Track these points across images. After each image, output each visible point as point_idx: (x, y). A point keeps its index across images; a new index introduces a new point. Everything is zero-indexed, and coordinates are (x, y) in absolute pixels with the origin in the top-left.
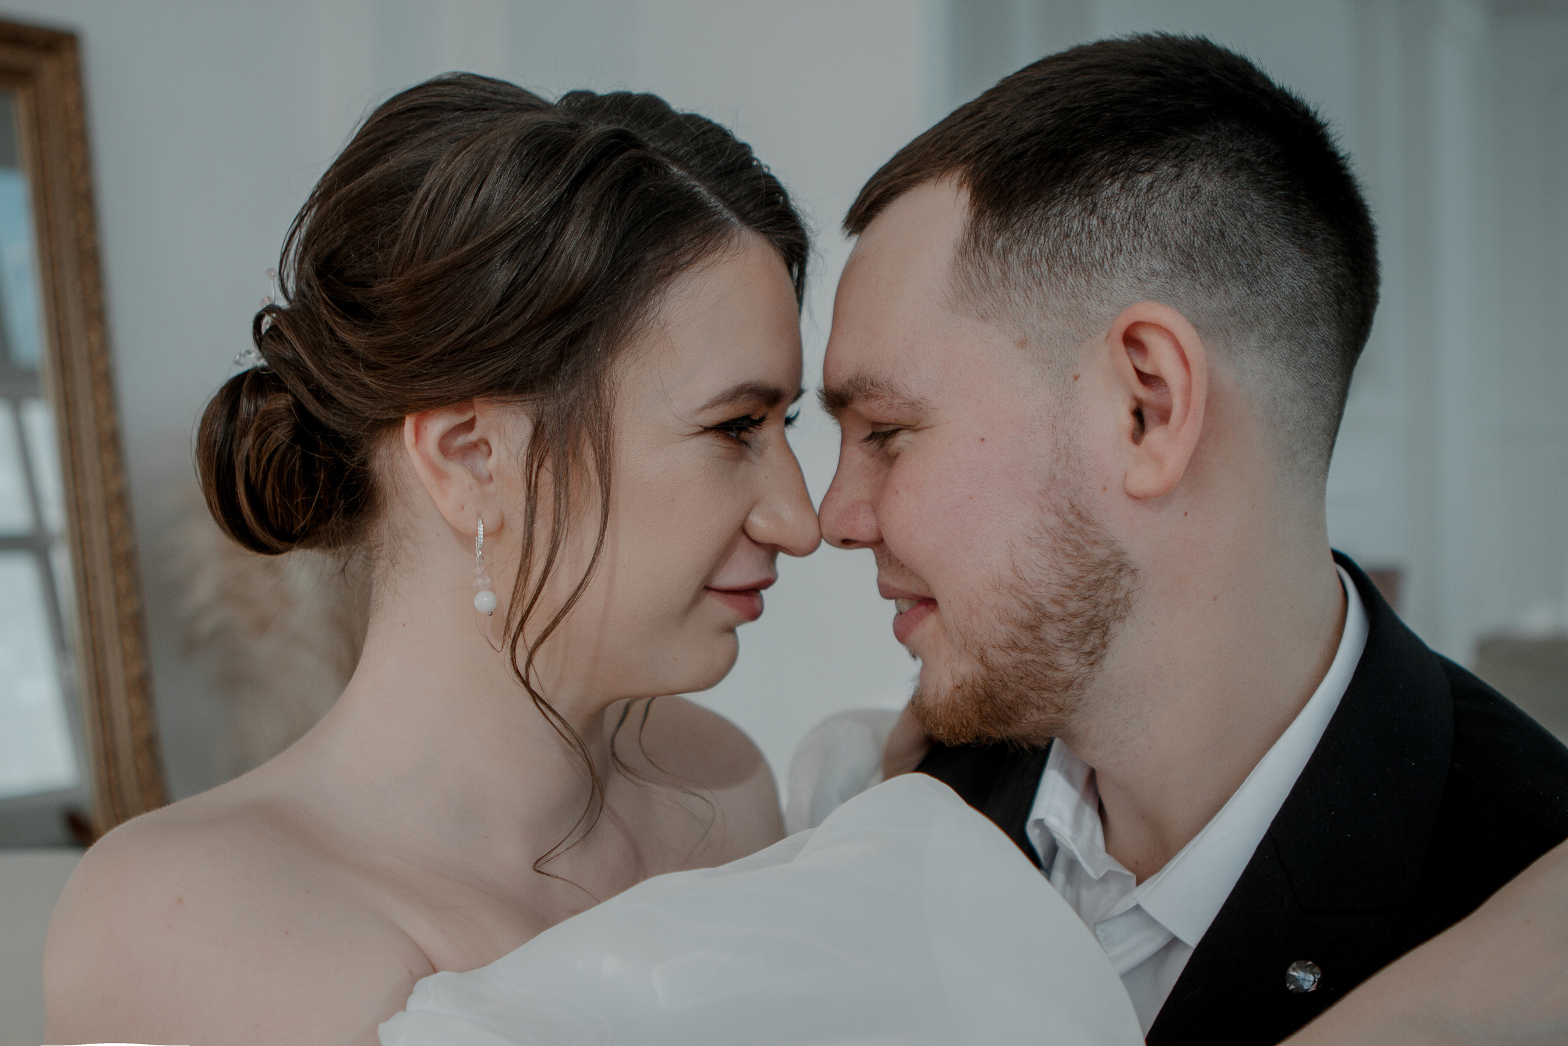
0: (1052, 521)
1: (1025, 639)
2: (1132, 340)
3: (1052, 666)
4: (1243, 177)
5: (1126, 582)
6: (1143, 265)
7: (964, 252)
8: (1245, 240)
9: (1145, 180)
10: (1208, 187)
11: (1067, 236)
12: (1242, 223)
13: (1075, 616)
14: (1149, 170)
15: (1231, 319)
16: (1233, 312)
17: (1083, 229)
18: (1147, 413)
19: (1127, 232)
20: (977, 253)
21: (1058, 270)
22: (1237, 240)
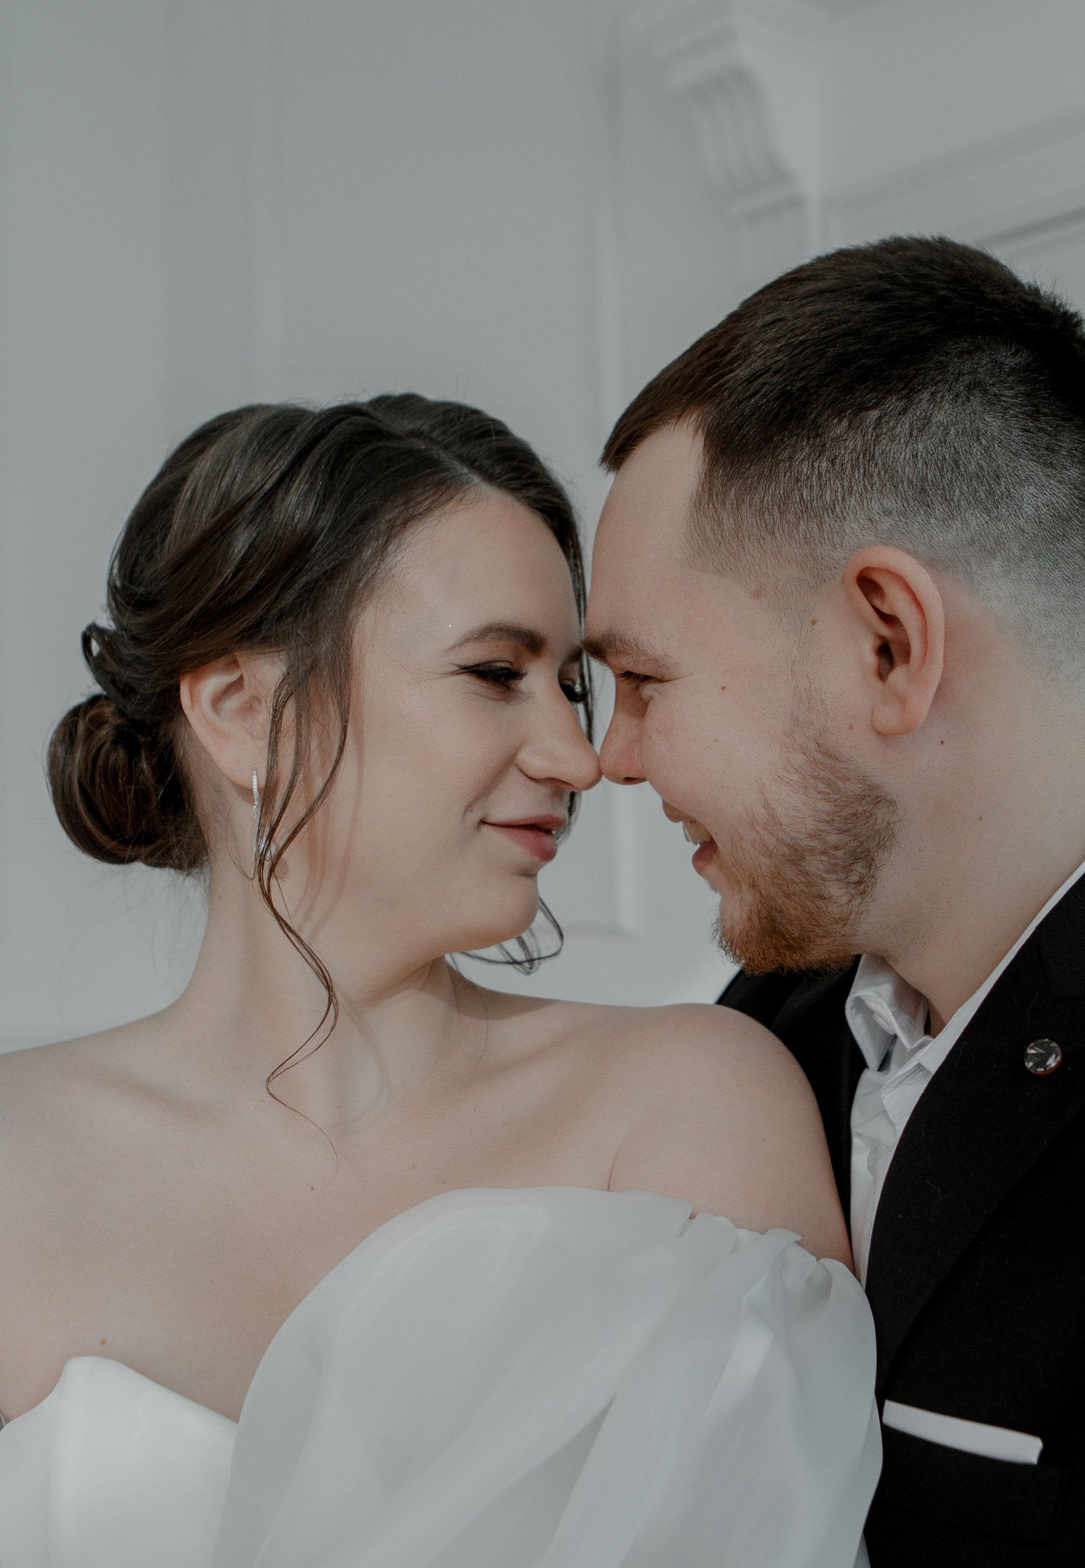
0: (800, 760)
1: (789, 872)
2: (867, 584)
3: (824, 897)
4: (976, 401)
5: (881, 813)
6: (875, 505)
7: (698, 504)
8: (981, 467)
10: (939, 417)
11: (798, 480)
12: (976, 449)
13: (837, 847)
15: (971, 549)
16: (972, 543)
17: (813, 470)
18: (892, 650)
19: (857, 471)
20: (711, 505)
21: (791, 517)
22: (973, 467)
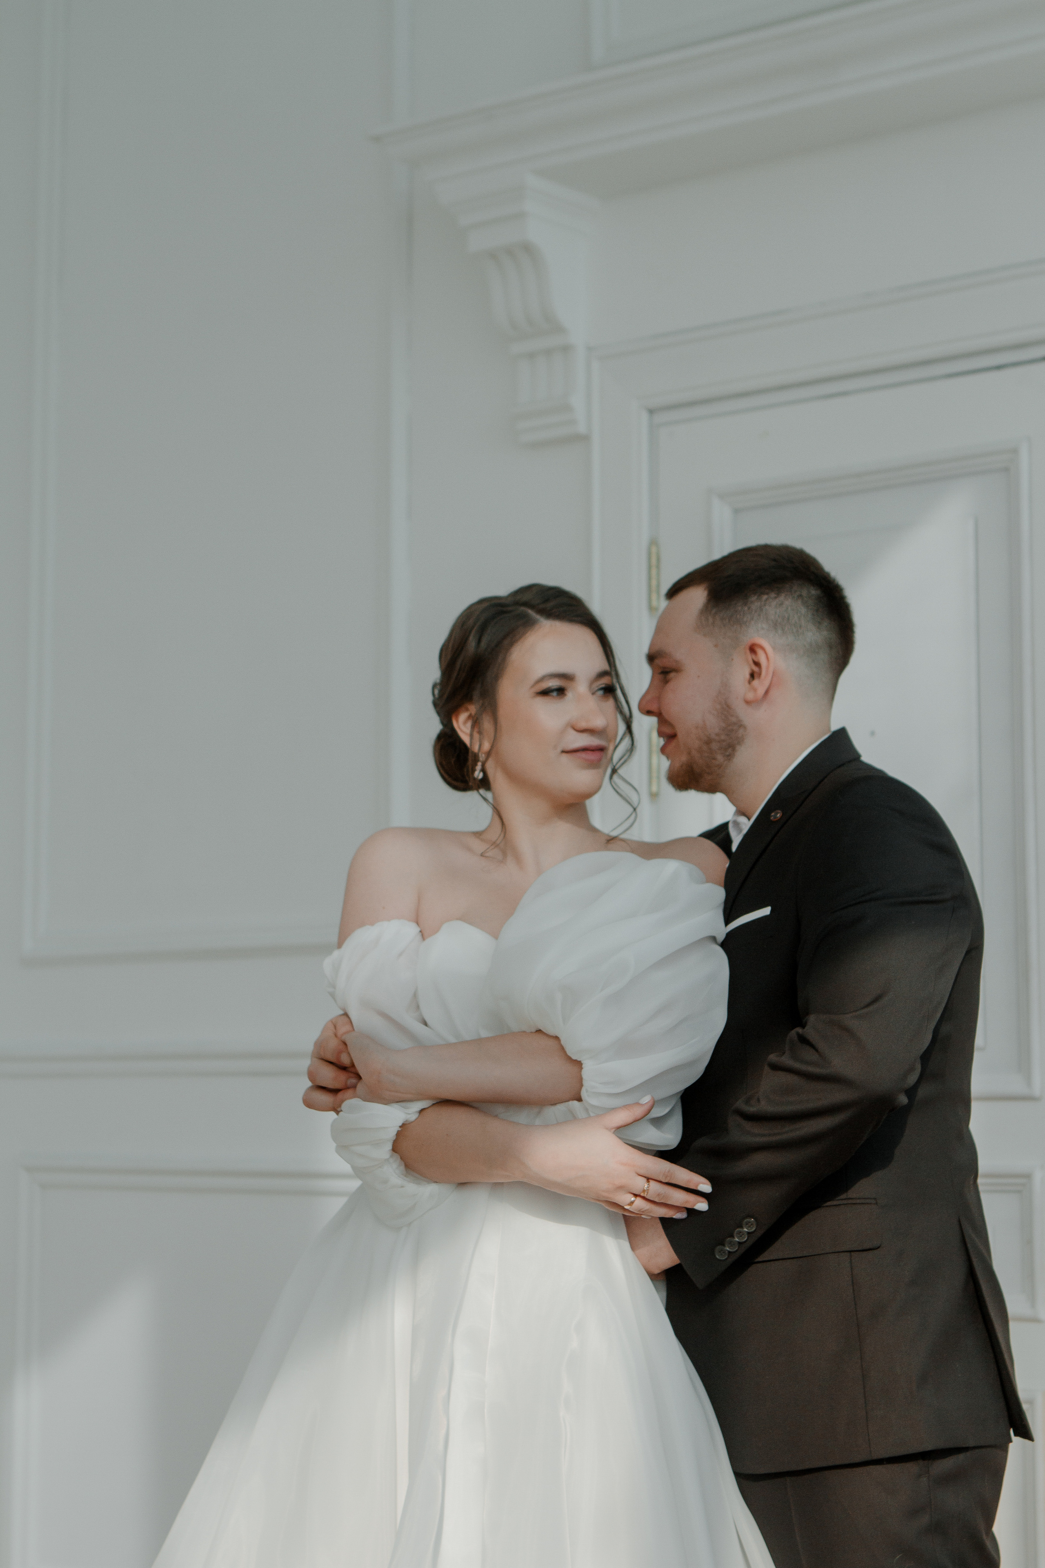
0: (718, 707)
1: (705, 748)
2: (753, 649)
3: (715, 759)
5: (741, 731)
6: (760, 625)
7: (702, 612)
9: (765, 597)
13: (724, 741)
14: (767, 594)
18: (755, 675)
20: (706, 613)
